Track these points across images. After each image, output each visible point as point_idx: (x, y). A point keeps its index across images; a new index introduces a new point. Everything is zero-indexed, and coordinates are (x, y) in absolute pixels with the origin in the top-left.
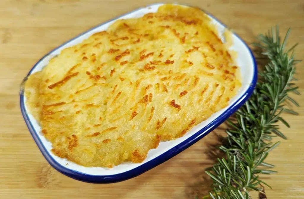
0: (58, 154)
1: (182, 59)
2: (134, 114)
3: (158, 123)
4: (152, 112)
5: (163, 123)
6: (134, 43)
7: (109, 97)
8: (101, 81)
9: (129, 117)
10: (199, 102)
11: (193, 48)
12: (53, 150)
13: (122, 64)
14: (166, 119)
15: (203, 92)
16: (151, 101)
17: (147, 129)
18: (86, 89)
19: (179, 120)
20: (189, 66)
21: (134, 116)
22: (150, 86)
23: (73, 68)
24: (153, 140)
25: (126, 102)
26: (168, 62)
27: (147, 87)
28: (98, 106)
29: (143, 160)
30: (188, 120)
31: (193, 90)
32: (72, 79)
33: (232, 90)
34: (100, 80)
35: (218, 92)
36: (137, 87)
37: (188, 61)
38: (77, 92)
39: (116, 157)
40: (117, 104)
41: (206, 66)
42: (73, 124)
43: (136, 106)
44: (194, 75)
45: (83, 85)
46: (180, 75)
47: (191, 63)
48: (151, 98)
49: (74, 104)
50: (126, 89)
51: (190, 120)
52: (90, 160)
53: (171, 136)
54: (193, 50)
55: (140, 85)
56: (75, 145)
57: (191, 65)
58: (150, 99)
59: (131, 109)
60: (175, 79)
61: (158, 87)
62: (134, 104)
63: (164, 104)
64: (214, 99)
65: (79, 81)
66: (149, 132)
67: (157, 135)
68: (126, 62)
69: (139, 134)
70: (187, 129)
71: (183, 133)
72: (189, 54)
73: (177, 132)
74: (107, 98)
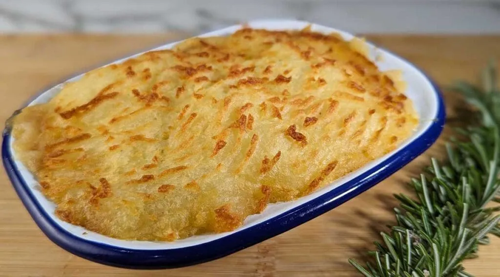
0: (68, 218)
1: (307, 77)
2: (220, 146)
3: (266, 161)
4: (252, 143)
5: (274, 162)
6: (219, 61)
7: (172, 126)
8: (158, 104)
9: (209, 153)
10: (341, 135)
11: (324, 62)
12: (59, 213)
13: (198, 80)
14: (279, 155)
15: (346, 121)
16: (250, 128)
17: (243, 171)
18: (131, 114)
19: (304, 162)
20: (319, 86)
21: (219, 148)
22: (249, 106)
23: (109, 87)
24: (255, 197)
25: (204, 130)
26: (280, 79)
27: (243, 106)
28: (151, 141)
29: (236, 225)
30: (320, 163)
31: (328, 120)
32: (105, 103)
33: (400, 126)
34: (156, 102)
35: (374, 124)
36: (225, 106)
37: (316, 78)
38: (114, 120)
39: (184, 220)
40: (188, 134)
41: (350, 85)
42: (103, 168)
43: (224, 133)
44: (328, 98)
45: (126, 110)
46: (304, 99)
47: (322, 81)
48: (252, 122)
49: (108, 136)
50: (205, 110)
51: (325, 164)
52: (132, 224)
53: (289, 191)
54: (324, 64)
55: (231, 104)
56: (104, 195)
57: (323, 85)
58: (249, 123)
59: (214, 138)
60: (293, 103)
61: (264, 109)
62: (220, 130)
63: (275, 133)
64: (368, 134)
65: (119, 105)
66: (248, 178)
67: (263, 186)
68: (205, 79)
69: (228, 180)
70: (320, 179)
71: (313, 185)
72: (318, 70)
73: (300, 184)
74: (170, 128)
